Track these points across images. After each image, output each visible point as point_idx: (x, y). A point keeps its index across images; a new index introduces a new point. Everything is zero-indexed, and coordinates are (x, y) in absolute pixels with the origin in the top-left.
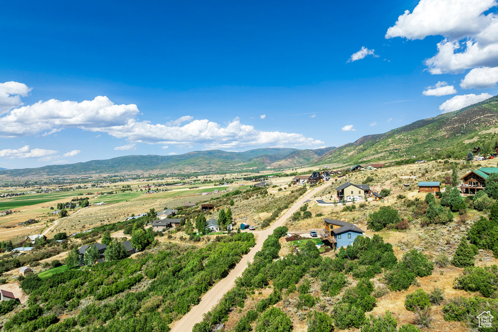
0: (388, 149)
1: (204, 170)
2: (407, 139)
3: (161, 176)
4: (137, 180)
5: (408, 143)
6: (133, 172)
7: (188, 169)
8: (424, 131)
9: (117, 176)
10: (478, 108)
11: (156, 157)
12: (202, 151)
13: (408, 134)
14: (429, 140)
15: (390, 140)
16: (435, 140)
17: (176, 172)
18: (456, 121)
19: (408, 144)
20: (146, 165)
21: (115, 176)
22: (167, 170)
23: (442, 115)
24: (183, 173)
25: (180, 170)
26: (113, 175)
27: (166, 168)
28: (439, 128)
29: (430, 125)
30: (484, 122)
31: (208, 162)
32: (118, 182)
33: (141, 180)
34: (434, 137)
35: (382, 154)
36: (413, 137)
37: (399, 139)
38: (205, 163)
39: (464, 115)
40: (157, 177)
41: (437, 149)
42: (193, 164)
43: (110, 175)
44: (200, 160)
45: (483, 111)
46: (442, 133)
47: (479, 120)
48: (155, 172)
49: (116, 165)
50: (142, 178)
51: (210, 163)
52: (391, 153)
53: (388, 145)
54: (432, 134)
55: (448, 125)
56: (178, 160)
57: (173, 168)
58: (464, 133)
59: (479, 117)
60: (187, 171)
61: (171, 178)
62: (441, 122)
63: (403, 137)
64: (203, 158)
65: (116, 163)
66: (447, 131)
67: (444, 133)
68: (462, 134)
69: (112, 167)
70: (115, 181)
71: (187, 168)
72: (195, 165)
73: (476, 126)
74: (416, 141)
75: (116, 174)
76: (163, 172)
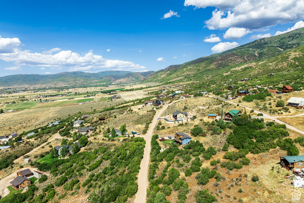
0: (184, 74)
1: (72, 85)
2: (194, 69)
3: (43, 89)
4: (27, 92)
5: (194, 71)
6: (22, 86)
7: (61, 84)
8: (203, 64)
9: (10, 89)
10: (231, 53)
11: (38, 76)
12: (69, 72)
13: (194, 66)
14: (206, 70)
15: (185, 69)
16: (209, 70)
17: (53, 86)
18: (220, 59)
19: (194, 72)
20: (31, 81)
21: (9, 89)
22: (46, 85)
23: (212, 55)
24: (58, 87)
25: (55, 85)
26: (7, 88)
27: (46, 83)
28: (211, 63)
29: (206, 61)
30: (234, 61)
31: (74, 79)
32: (12, 93)
34: (208, 68)
35: (181, 78)
36: (197, 68)
37: (190, 69)
38: (72, 80)
39: (224, 57)
40: (40, 89)
41: (210, 76)
42: (64, 80)
43: (5, 88)
44: (68, 78)
45: (234, 55)
46: (212, 66)
47: (231, 59)
48: (38, 86)
49: (8, 81)
50: (29, 90)
51: (75, 80)
52: (185, 77)
53: (184, 72)
54: (207, 66)
55: (216, 62)
56: (53, 78)
57: (50, 83)
58: (223, 67)
59: (231, 58)
60: (60, 85)
61: (50, 90)
62: (211, 59)
63: (192, 68)
64: (71, 76)
65: (8, 79)
66: (215, 65)
67: (213, 66)
68: (222, 67)
69: (6, 82)
70: (10, 93)
71: (60, 83)
72: (65, 82)
73: (230, 63)
74: (198, 70)
75: (9, 87)
76: (43, 86)
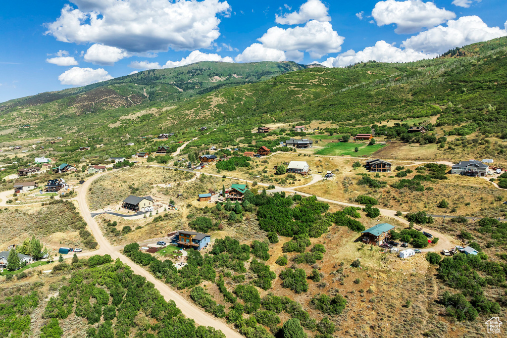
0: (14, 124)
2: (36, 114)
5: (37, 118)
8: (54, 106)
10: (105, 89)
13: (36, 108)
14: (61, 116)
15: (15, 114)
16: (66, 117)
18: (86, 99)
19: (37, 120)
23: (67, 89)
28: (69, 104)
29: (60, 101)
30: (110, 102)
34: (65, 113)
35: (10, 131)
36: (42, 112)
37: (26, 113)
39: (93, 94)
41: (74, 127)
45: (109, 92)
46: (73, 110)
47: (106, 100)
52: (22, 130)
53: (13, 119)
54: (63, 110)
55: (78, 102)
58: (94, 112)
59: (106, 98)
62: (67, 97)
63: (30, 111)
66: (77, 108)
67: (75, 110)
68: (92, 112)
73: (104, 105)
74: (46, 116)
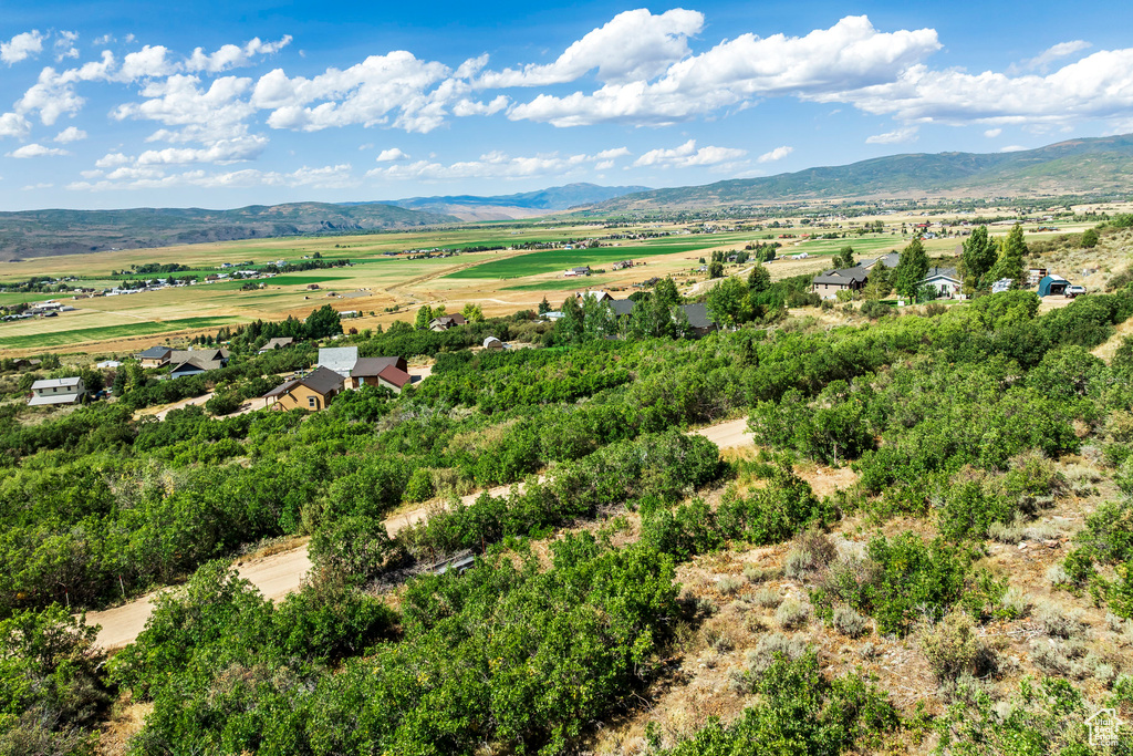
1: (1096, 190)
3: (967, 205)
4: (907, 213)
6: (902, 195)
7: (1049, 187)
9: (863, 203)
11: (963, 158)
12: (1096, 139)
17: (1013, 194)
20: (936, 177)
21: (857, 203)
22: (987, 190)
24: (1033, 197)
25: (1025, 190)
26: (854, 200)
27: (987, 185)
31: (1113, 167)
32: (860, 215)
33: (914, 212)
38: (1102, 171)
40: (960, 206)
42: (1064, 172)
43: (848, 200)
44: (1087, 164)
48: (957, 195)
49: (863, 177)
50: (920, 208)
51: (1117, 171)
56: (1022, 165)
57: (1005, 185)
60: (1042, 192)
61: (994, 209)
64: (1098, 156)
65: (863, 174)
69: (855, 182)
70: (855, 214)
71: (1044, 185)
72: (1071, 177)
75: (861, 199)
76: (977, 195)
